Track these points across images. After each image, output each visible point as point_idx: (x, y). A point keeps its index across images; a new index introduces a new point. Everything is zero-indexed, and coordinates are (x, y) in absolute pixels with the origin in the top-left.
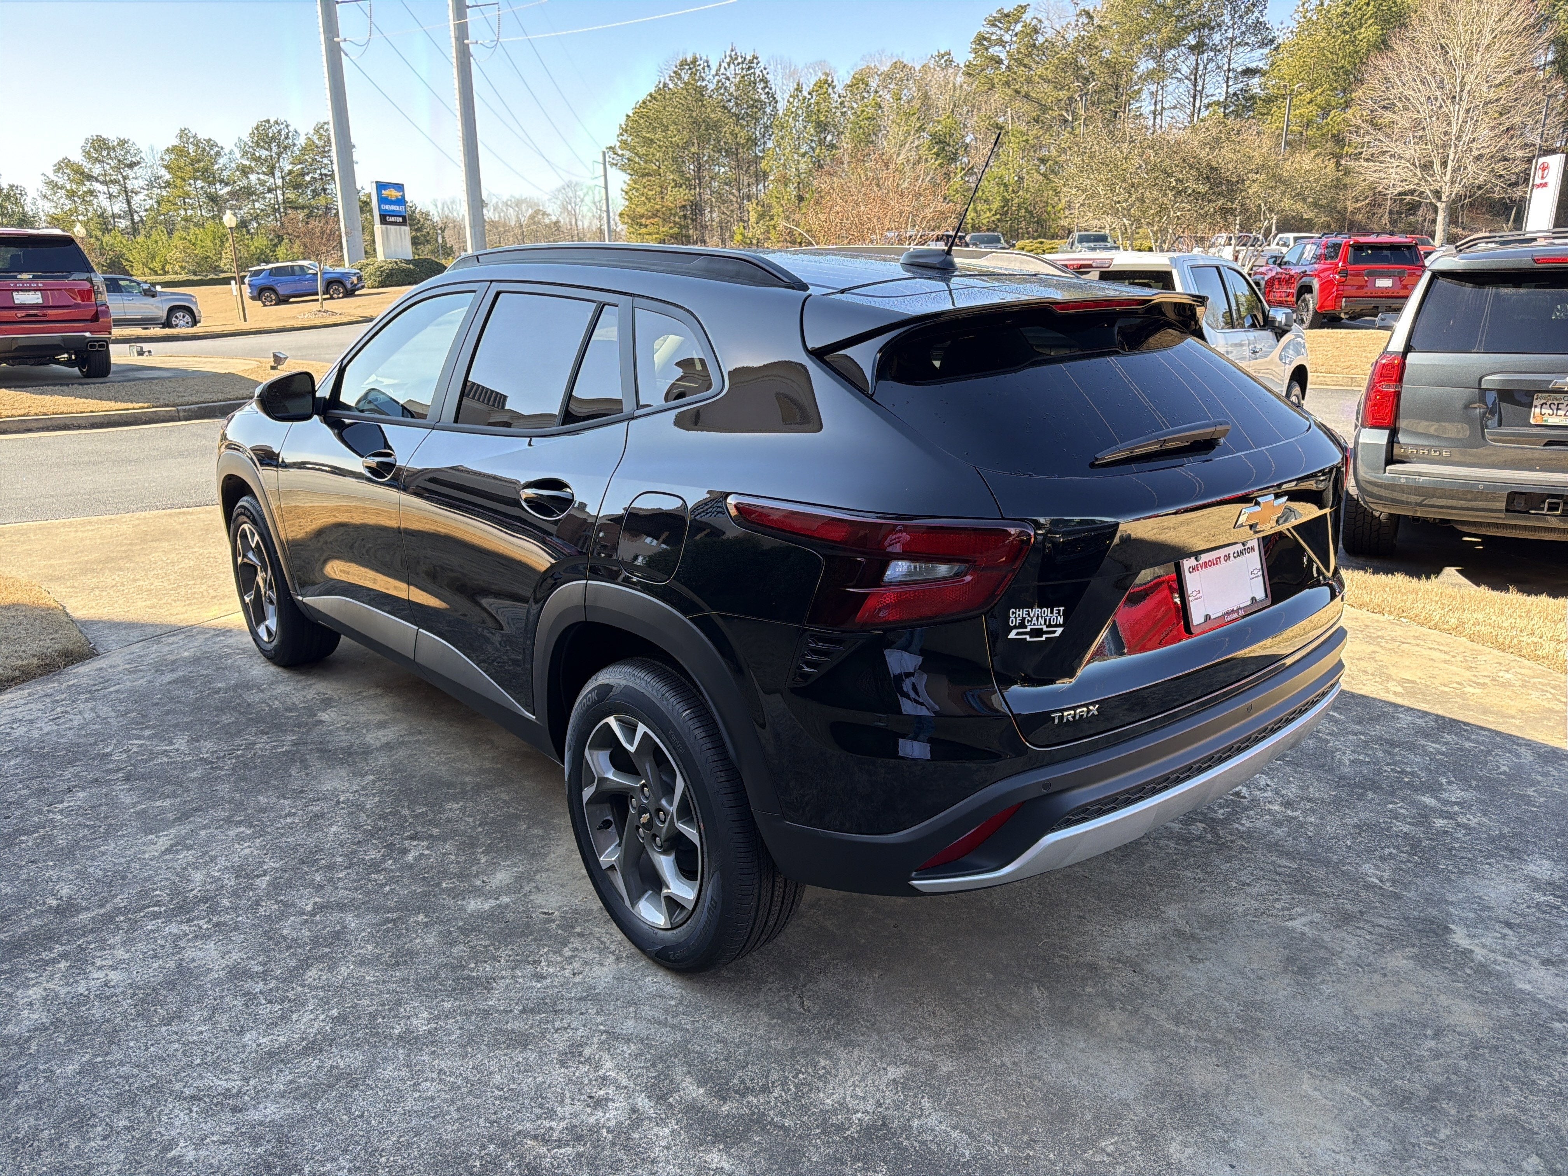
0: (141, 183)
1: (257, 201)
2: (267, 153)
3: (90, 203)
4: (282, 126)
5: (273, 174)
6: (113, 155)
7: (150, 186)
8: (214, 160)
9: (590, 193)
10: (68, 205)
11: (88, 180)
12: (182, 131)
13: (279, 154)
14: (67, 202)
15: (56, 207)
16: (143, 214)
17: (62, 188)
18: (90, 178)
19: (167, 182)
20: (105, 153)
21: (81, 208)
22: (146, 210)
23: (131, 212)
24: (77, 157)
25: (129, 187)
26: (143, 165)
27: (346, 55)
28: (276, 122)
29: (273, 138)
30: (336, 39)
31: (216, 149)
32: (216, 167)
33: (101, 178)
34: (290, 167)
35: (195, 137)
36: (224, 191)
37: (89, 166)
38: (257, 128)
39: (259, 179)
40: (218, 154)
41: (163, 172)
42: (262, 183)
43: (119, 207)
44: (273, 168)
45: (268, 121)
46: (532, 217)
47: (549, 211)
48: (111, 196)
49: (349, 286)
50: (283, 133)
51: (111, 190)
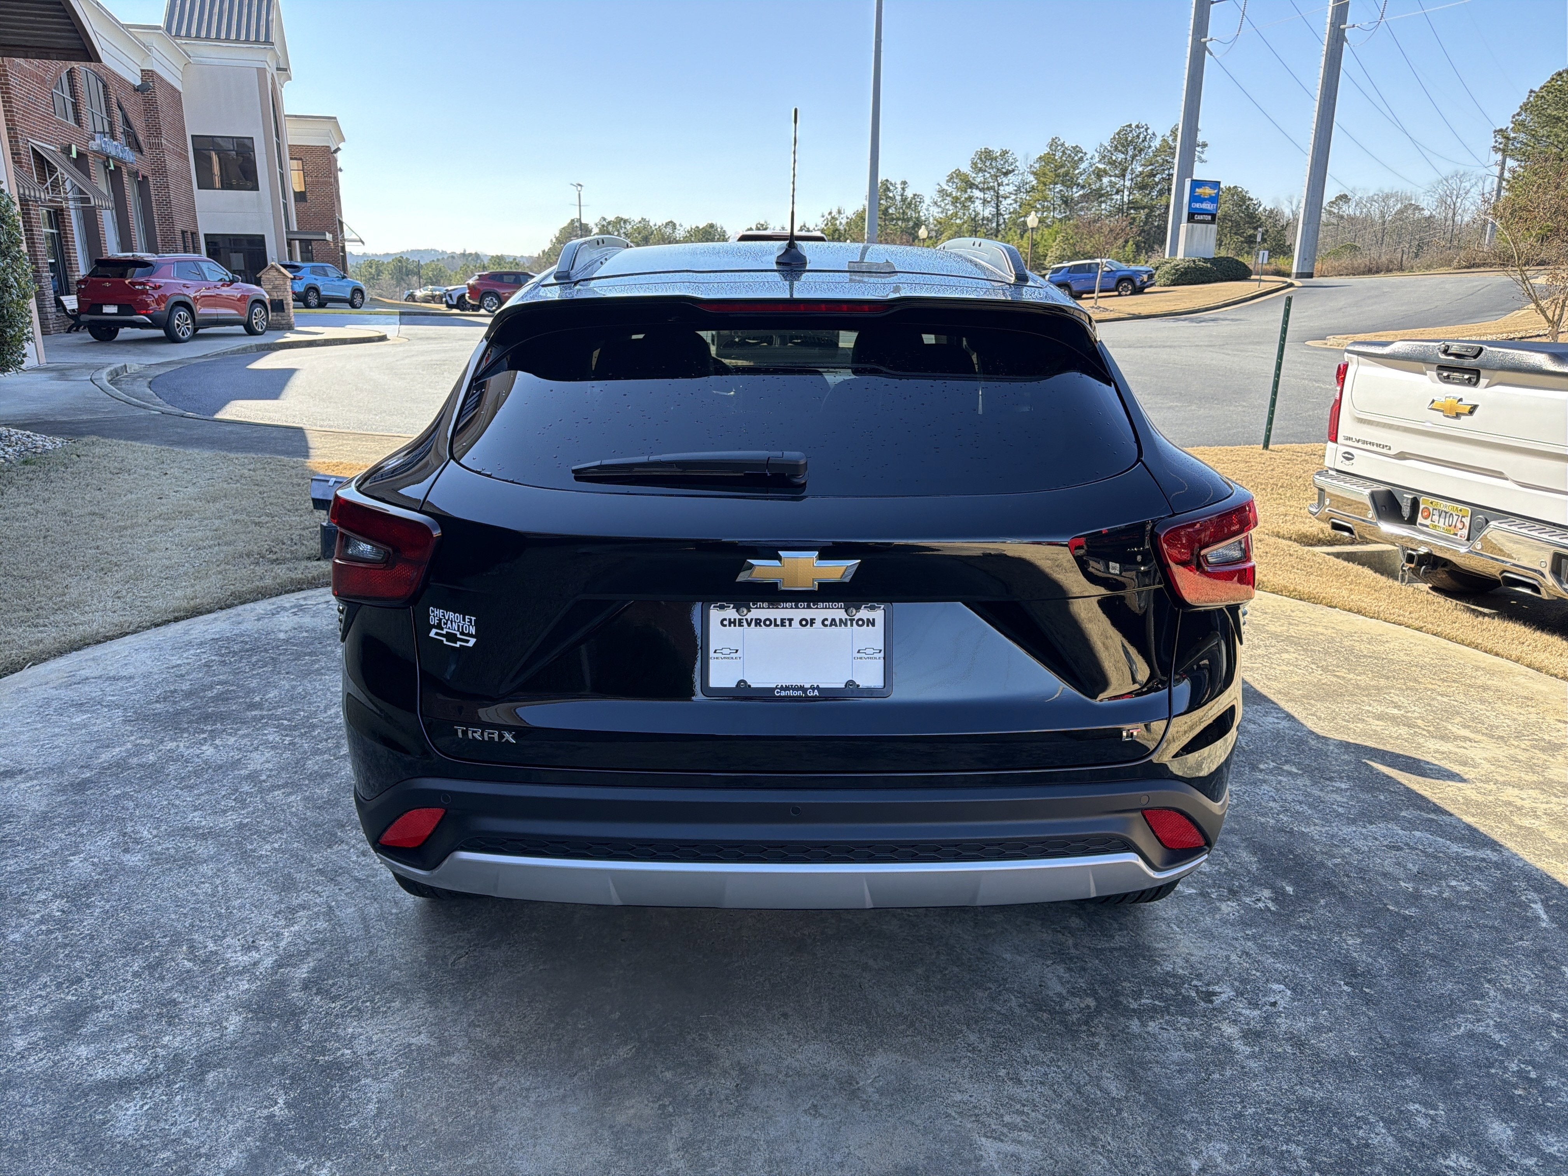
0: (1011, 188)
1: (1104, 202)
2: (1123, 156)
3: (968, 208)
4: (1142, 130)
5: (1124, 176)
6: (994, 164)
7: (1018, 190)
8: (1076, 164)
9: (1480, 184)
10: (951, 210)
11: (971, 188)
12: (1053, 140)
13: (1133, 157)
14: (951, 208)
15: (942, 212)
16: (1006, 217)
17: (950, 195)
18: (972, 186)
19: (1033, 188)
20: (988, 164)
21: (960, 214)
22: (1010, 213)
23: (998, 214)
24: (966, 169)
25: (1001, 193)
26: (1016, 172)
27: (1211, 54)
28: (1137, 126)
29: (1131, 142)
30: (1203, 40)
31: (1080, 155)
32: (1077, 172)
33: (981, 186)
34: (1140, 169)
35: (1063, 145)
36: (1077, 193)
37: (974, 175)
38: (1118, 134)
39: (1110, 182)
40: (1081, 159)
41: (1031, 178)
42: (1112, 184)
43: (989, 211)
44: (1124, 170)
45: (1130, 126)
46: (1401, 212)
47: (1423, 205)
48: (985, 202)
49: (1138, 284)
50: (1142, 136)
51: (986, 196)
